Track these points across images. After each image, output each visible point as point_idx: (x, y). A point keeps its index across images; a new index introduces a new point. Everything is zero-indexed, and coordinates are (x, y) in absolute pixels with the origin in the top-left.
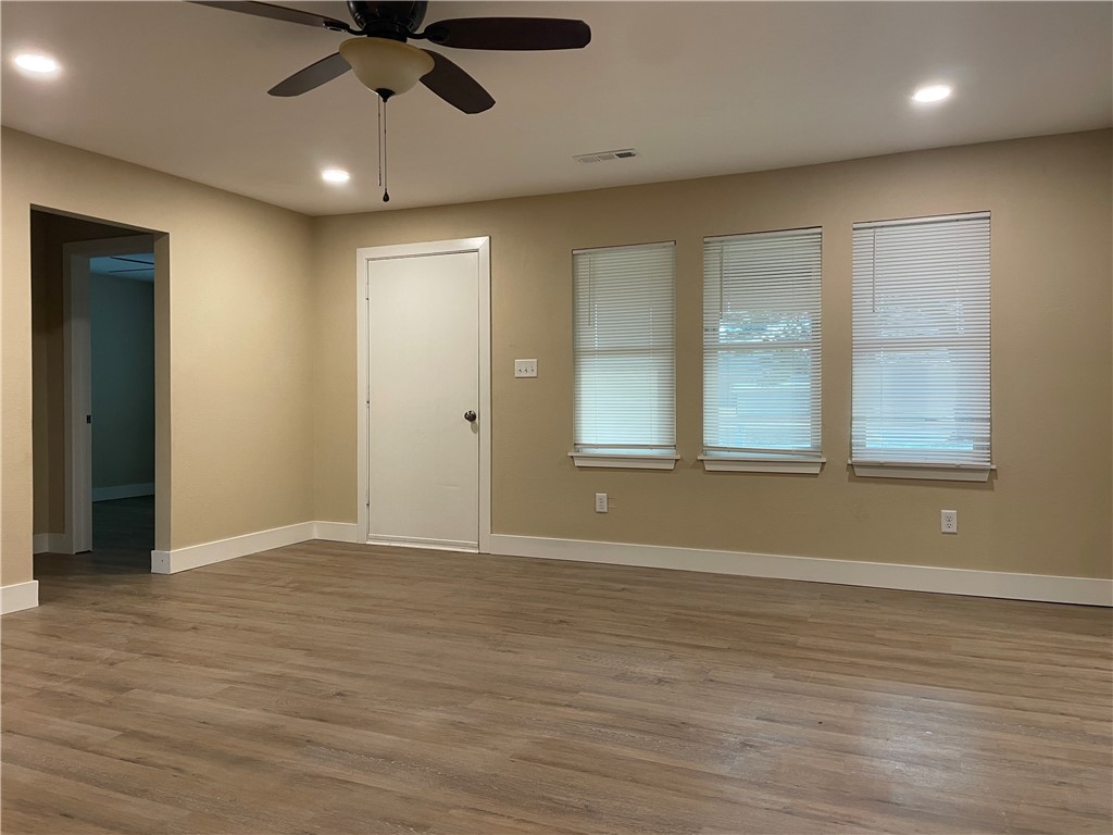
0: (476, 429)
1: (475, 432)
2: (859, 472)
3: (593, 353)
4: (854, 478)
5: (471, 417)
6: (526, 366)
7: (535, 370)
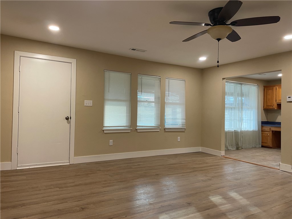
0: (69, 123)
1: (69, 124)
2: (166, 130)
3: (109, 100)
4: (165, 132)
5: (67, 119)
6: (88, 103)
7: (92, 104)
